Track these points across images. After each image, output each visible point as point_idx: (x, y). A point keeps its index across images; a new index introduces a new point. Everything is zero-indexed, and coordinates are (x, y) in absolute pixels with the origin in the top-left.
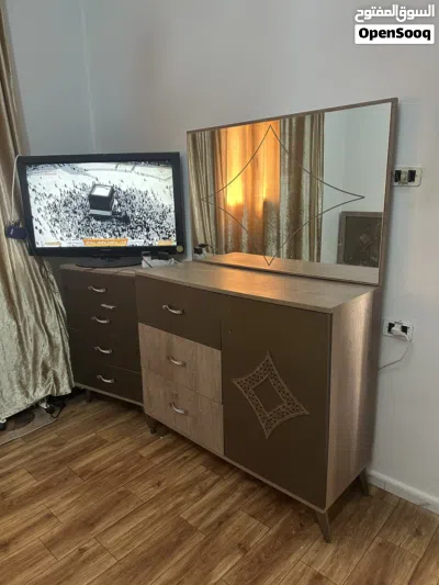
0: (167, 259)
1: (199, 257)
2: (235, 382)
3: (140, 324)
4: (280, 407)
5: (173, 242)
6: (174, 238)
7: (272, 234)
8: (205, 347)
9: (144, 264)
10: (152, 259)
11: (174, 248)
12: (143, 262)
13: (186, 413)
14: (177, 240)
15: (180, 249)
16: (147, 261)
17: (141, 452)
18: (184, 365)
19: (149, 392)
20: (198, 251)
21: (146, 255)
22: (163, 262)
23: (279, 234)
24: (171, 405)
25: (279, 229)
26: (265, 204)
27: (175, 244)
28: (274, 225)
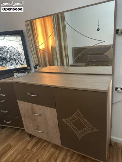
0: (24, 72)
1: (36, 70)
2: (64, 121)
3: (18, 101)
4: (85, 129)
5: (25, 65)
6: (26, 64)
7: (55, 57)
8: (48, 108)
9: (15, 76)
10: (18, 73)
11: (26, 67)
12: (15, 75)
13: (43, 132)
14: (27, 65)
15: (29, 68)
16: (16, 75)
17: (27, 147)
18: (40, 115)
19: (26, 125)
20: (35, 68)
21: (15, 72)
22: (23, 74)
23: (57, 57)
24: (36, 129)
25: (57, 55)
26: (52, 47)
27: (26, 66)
28: (55, 54)
